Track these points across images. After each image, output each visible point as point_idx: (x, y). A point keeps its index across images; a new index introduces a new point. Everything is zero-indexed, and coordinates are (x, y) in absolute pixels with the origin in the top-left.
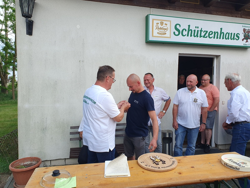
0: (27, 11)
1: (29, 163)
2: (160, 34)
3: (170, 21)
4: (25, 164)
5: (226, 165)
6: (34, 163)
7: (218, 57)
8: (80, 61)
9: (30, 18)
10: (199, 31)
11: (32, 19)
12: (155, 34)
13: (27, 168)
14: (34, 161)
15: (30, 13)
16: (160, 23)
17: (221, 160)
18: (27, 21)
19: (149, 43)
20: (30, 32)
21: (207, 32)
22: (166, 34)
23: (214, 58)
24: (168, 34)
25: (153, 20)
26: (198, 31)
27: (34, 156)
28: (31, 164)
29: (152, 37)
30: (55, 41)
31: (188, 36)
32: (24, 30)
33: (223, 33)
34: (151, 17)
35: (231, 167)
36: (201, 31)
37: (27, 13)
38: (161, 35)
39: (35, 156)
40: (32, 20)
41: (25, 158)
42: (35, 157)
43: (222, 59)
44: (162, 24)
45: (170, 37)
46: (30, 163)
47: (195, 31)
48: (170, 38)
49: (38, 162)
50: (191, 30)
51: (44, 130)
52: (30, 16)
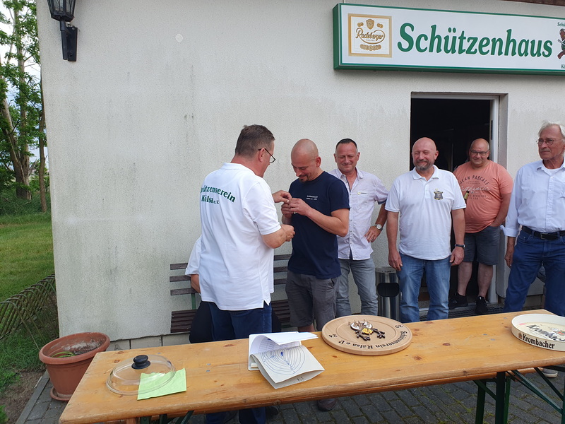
0: (62, 5)
1: (83, 345)
2: (367, 48)
3: (390, 18)
4: (73, 347)
5: (522, 338)
6: (93, 345)
7: (501, 97)
8: (185, 117)
9: (70, 20)
10: (457, 38)
11: (74, 23)
12: (356, 48)
13: (79, 356)
14: (93, 341)
15: (68, 9)
16: (365, 24)
17: (511, 327)
18: (63, 29)
19: (343, 70)
20: (70, 53)
21: (475, 39)
22: (380, 47)
23: (492, 101)
24: (384, 49)
25: (350, 16)
26: (454, 38)
27: (92, 331)
28: (88, 347)
29: (349, 55)
30: (129, 73)
31: (431, 50)
32: (58, 49)
33: (514, 41)
34: (345, 11)
35: (535, 341)
36: (462, 38)
37: (62, 10)
38: (368, 52)
39: (96, 330)
40: (74, 27)
41: (73, 335)
42: (95, 332)
43: (512, 102)
44: (370, 24)
45: (390, 55)
46: (85, 345)
47: (447, 38)
48: (391, 57)
49: (101, 343)
50: (439, 37)
51: (112, 273)
52: (69, 17)
